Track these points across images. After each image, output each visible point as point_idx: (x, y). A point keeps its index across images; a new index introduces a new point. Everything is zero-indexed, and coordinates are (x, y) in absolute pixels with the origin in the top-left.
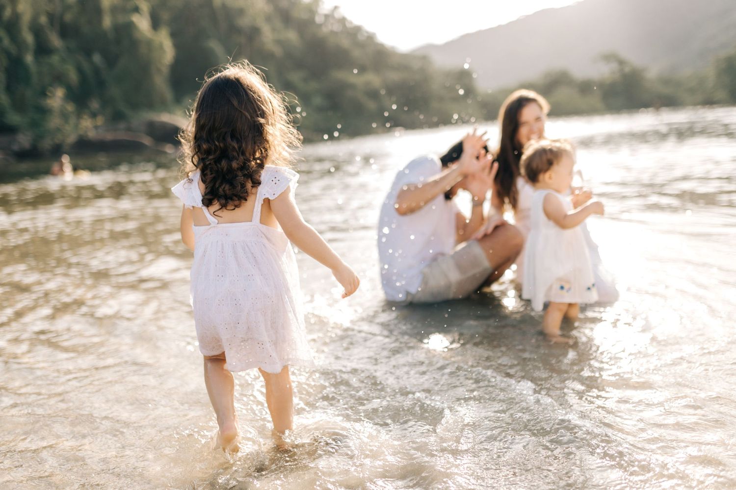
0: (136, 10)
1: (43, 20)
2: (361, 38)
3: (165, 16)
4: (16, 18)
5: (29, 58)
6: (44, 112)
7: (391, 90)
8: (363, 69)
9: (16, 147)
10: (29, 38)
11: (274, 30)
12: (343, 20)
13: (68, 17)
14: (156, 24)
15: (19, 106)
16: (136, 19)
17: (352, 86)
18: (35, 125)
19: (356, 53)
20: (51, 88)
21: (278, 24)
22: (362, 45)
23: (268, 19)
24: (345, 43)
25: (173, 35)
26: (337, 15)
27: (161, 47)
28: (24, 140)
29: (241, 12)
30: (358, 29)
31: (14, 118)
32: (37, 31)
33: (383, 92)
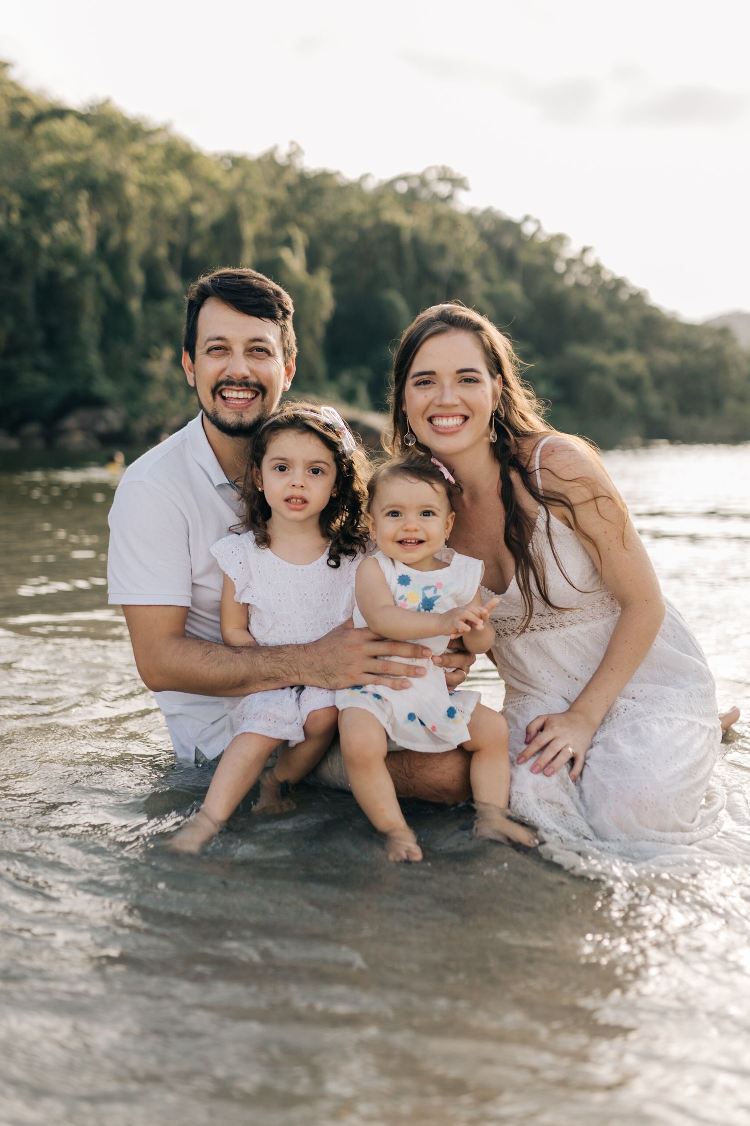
0: (289, 242)
1: (162, 252)
2: (624, 296)
3: (329, 253)
4: (125, 247)
5: (135, 305)
6: (144, 379)
7: (660, 380)
8: (620, 345)
9: (102, 427)
10: (138, 277)
11: (488, 279)
12: (597, 270)
13: (196, 250)
14: (313, 264)
15: (113, 371)
16: (286, 254)
17: (601, 370)
18: (131, 397)
19: (612, 319)
20: (156, 349)
21: (494, 270)
22: (622, 309)
23: (481, 263)
24: (596, 303)
25: (336, 281)
26: (590, 260)
27: (317, 296)
28: (113, 418)
29: (442, 250)
30: (620, 284)
31: (104, 387)
32: (151, 268)
33: (648, 383)
